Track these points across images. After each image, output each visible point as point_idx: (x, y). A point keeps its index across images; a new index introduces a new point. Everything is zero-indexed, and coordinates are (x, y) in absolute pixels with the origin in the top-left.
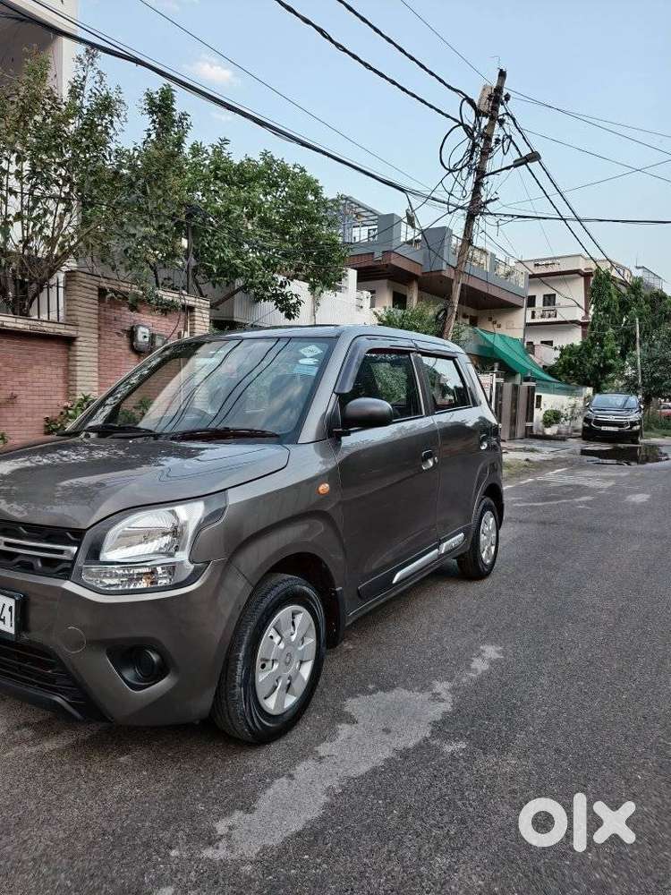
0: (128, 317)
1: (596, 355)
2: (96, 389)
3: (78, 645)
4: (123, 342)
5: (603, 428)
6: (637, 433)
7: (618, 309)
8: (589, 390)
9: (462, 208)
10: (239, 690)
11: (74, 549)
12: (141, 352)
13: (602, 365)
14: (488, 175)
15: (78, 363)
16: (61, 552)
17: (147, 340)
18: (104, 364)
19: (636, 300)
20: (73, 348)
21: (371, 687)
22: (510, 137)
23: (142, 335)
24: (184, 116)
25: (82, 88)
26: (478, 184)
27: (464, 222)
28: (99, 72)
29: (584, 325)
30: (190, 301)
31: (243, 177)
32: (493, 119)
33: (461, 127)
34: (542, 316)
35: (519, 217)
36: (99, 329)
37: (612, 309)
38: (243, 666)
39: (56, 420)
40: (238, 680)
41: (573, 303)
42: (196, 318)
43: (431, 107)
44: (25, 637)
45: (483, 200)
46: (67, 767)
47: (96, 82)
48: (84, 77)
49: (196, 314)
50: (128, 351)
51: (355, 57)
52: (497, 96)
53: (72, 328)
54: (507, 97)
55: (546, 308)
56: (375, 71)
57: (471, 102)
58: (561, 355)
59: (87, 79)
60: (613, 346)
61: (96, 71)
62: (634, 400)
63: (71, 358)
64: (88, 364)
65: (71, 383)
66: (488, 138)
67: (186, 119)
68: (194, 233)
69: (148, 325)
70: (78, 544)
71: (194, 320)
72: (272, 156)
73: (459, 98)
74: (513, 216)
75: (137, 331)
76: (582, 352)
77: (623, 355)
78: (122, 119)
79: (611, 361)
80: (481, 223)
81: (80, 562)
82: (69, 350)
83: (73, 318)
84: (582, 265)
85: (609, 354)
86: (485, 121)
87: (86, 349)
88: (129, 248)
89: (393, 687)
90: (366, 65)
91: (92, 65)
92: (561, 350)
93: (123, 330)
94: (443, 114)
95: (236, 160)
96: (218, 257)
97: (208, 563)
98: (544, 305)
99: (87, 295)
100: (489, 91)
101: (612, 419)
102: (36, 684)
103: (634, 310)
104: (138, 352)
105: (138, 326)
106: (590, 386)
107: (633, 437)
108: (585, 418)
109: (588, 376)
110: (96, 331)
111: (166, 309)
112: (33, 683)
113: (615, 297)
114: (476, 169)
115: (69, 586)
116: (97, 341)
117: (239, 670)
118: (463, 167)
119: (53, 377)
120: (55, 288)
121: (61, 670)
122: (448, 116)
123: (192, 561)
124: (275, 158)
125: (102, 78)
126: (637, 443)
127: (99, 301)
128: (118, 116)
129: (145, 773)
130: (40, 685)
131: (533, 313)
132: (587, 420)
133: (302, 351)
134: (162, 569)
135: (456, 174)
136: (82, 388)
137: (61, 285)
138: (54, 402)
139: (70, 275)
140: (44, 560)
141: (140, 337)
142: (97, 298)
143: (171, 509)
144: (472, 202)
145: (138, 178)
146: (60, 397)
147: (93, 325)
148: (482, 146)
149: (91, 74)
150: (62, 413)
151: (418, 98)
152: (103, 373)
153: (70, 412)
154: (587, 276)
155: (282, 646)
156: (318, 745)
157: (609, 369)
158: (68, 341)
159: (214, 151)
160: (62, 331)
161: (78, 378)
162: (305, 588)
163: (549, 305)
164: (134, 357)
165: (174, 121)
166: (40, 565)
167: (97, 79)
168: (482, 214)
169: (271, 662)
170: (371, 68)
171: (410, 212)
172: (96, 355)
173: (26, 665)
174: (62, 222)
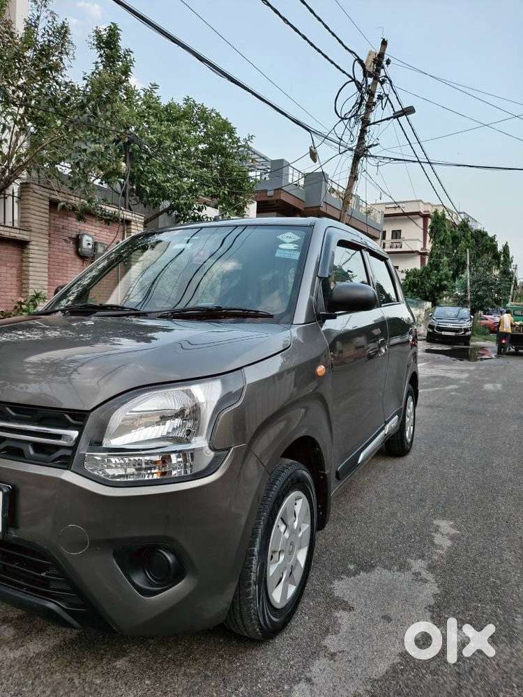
0: (75, 225)
1: (434, 277)
2: (46, 287)
3: (79, 545)
4: (70, 247)
5: (443, 333)
6: (468, 338)
7: (451, 242)
8: (429, 304)
9: (351, 149)
10: (254, 588)
11: (75, 434)
12: (87, 257)
13: (438, 285)
14: (371, 124)
15: (31, 264)
16: (59, 437)
17: (90, 247)
18: (54, 266)
19: (464, 236)
20: (26, 251)
21: (351, 567)
22: (387, 96)
23: (87, 242)
24: (128, 52)
25: (36, 27)
26: (363, 131)
27: (351, 161)
28: (52, 12)
29: (423, 255)
30: (127, 215)
31: (172, 115)
32: (376, 79)
33: (354, 83)
34: (391, 247)
35: (395, 159)
36: (49, 235)
37: (446, 243)
38: (258, 562)
39: (11, 314)
40: (253, 577)
41: (414, 237)
42: (133, 231)
43: (332, 62)
44: (13, 534)
45: (366, 144)
46: (58, 676)
47: (49, 22)
48: (38, 17)
49: (133, 227)
50: (74, 256)
51: (276, 11)
52: (379, 60)
53: (25, 232)
54: (388, 62)
55: (395, 240)
56: (292, 26)
57: (361, 62)
58: (407, 277)
59: (41, 18)
60: (446, 270)
61: (48, 12)
62: (466, 311)
63: (24, 260)
64: (38, 265)
65: (24, 281)
66: (371, 94)
67: (130, 55)
68: (132, 158)
69: (92, 234)
70: (80, 428)
71: (130, 232)
72: (194, 101)
73: (353, 58)
74: (390, 158)
75: (82, 239)
76: (423, 274)
77: (454, 277)
78: (71, 57)
79: (445, 282)
80: (364, 163)
81: (83, 449)
82: (23, 252)
83: (26, 224)
84: (422, 209)
85: (444, 277)
86: (370, 80)
87: (38, 251)
88: (81, 160)
89: (373, 567)
90: (284, 19)
91: (45, 6)
92: (407, 273)
93: (70, 238)
94: (341, 70)
95: (164, 102)
96: (151, 179)
97: (228, 449)
98: (392, 238)
99: (39, 205)
100: (373, 56)
101: (450, 326)
102: (25, 586)
103: (463, 243)
104: (82, 257)
105: (83, 235)
106: (429, 301)
107: (466, 340)
108: (430, 325)
109: (428, 294)
110: (47, 237)
111: (110, 220)
112: (21, 586)
113: (449, 233)
114: (362, 119)
115: (68, 476)
116: (47, 245)
117: (254, 567)
118: (352, 117)
119: (8, 275)
120: (10, 198)
121: (57, 573)
122: (344, 72)
123: (213, 449)
124: (197, 103)
125: (54, 18)
126: (469, 345)
127: (50, 211)
128: (67, 54)
129: (147, 682)
130: (30, 589)
131: (384, 244)
132: (431, 327)
133: (280, 237)
134: (178, 457)
135: (346, 121)
136: (33, 286)
137: (16, 195)
138: (9, 298)
139: (24, 186)
140: (36, 446)
141: (84, 244)
142: (48, 207)
143: (186, 388)
144: (358, 146)
145: (89, 101)
146: (15, 294)
147: (43, 232)
148: (367, 99)
149: (44, 14)
150: (16, 307)
151: (323, 54)
152: (52, 274)
153: (24, 307)
154: (425, 217)
155: (287, 535)
156: (324, 639)
157: (444, 288)
158: (22, 245)
159: (145, 95)
160: (17, 235)
161: (30, 278)
162: (304, 472)
163: (396, 238)
164: (79, 262)
165: (119, 57)
166: (32, 452)
167: (50, 19)
168: (366, 156)
169: (278, 553)
170: (288, 23)
171: (313, 149)
172: (47, 258)
173: (14, 566)
174: (17, 140)
